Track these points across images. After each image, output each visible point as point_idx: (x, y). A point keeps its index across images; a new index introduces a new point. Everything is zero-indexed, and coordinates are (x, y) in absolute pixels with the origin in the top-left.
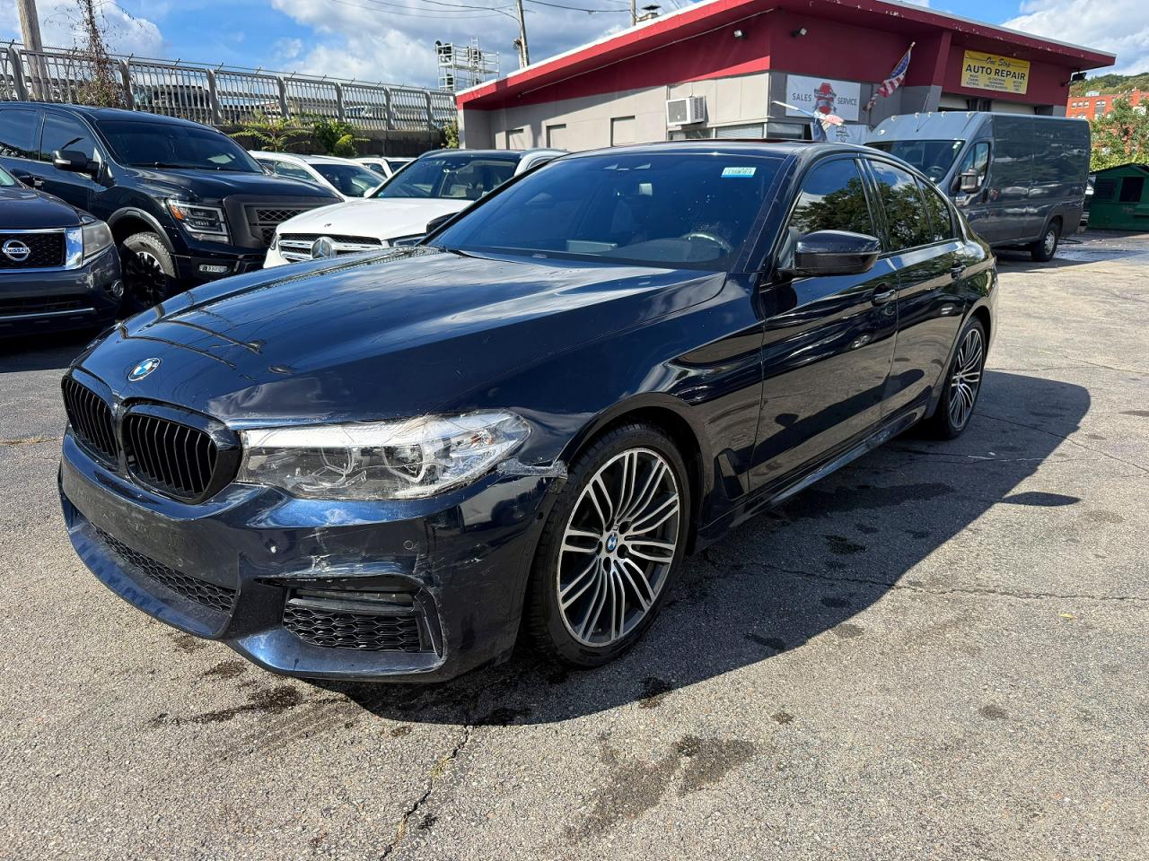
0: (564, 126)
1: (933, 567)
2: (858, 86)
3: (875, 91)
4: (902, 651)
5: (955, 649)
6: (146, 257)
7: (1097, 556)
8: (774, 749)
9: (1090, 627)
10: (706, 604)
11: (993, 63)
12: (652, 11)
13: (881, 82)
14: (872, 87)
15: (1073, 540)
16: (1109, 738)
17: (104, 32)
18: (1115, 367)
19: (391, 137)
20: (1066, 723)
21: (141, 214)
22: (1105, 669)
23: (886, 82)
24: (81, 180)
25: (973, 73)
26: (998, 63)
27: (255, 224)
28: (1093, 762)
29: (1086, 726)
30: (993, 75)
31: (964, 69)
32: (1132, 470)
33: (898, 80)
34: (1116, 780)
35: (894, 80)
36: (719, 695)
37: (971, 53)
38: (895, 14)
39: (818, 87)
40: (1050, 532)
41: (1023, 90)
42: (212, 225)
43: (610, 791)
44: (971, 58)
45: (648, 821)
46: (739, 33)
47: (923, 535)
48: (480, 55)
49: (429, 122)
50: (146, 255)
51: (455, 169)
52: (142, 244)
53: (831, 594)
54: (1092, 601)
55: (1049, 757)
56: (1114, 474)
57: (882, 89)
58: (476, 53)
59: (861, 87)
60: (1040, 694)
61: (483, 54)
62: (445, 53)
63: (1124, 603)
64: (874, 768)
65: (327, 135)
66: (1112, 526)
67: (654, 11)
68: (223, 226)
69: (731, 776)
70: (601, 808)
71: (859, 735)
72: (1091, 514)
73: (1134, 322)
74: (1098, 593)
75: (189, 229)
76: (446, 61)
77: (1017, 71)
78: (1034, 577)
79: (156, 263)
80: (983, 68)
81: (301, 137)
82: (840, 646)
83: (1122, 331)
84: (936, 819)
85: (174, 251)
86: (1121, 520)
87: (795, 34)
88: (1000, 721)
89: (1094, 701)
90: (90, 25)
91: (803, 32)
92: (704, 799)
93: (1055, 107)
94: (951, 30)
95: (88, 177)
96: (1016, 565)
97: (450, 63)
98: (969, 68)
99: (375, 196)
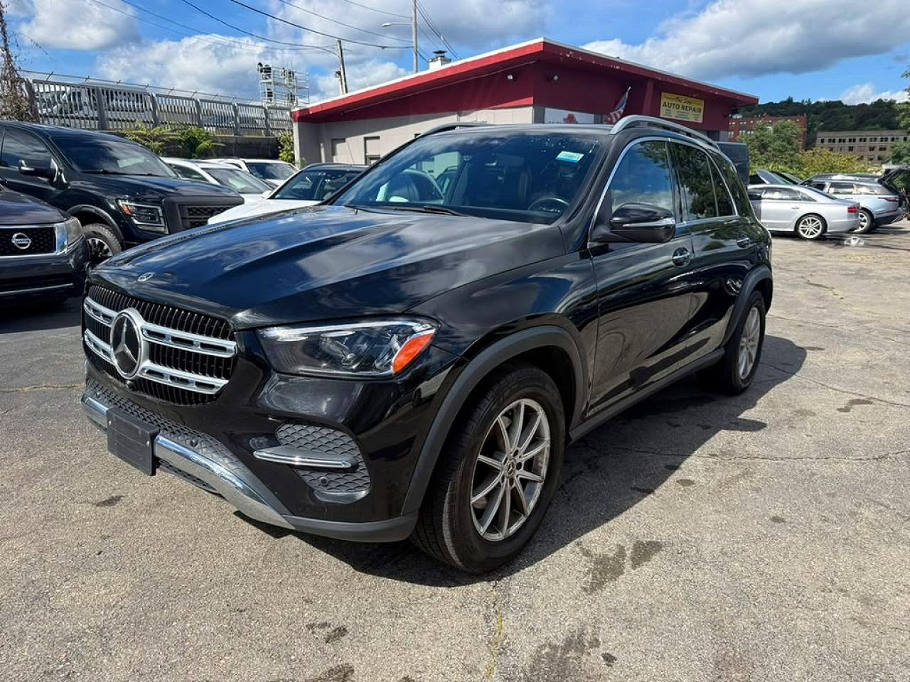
0: (378, 138)
1: (719, 445)
2: (593, 115)
3: (604, 120)
4: (720, 492)
5: (747, 489)
6: (97, 242)
7: (807, 436)
8: (673, 544)
9: (814, 474)
10: (601, 472)
11: (681, 101)
12: (440, 55)
13: (608, 114)
14: (602, 117)
15: (792, 427)
16: (839, 529)
17: (16, 57)
18: (786, 318)
19: (239, 142)
20: (816, 523)
21: (96, 210)
22: (828, 495)
23: (612, 114)
24: (40, 182)
25: (668, 108)
26: (683, 101)
27: (185, 218)
28: (834, 540)
29: (826, 523)
30: (680, 110)
31: (662, 105)
32: (813, 384)
33: (619, 112)
34: (847, 547)
35: (616, 112)
36: (631, 519)
37: (666, 94)
38: (617, 67)
39: (566, 117)
40: (778, 423)
41: (700, 120)
42: (153, 218)
43: (595, 569)
44: (667, 98)
45: (622, 581)
46: (510, 77)
47: (707, 427)
48: (293, 74)
49: (267, 130)
50: (97, 241)
51: (334, 179)
52: (94, 232)
53: (669, 463)
54: (811, 460)
55: (812, 539)
56: (804, 387)
57: (609, 119)
58: (290, 73)
59: (595, 117)
60: (798, 509)
61: (295, 74)
62: (265, 72)
63: (828, 461)
64: (726, 550)
65: (192, 140)
66: (811, 418)
67: (442, 55)
68: (162, 219)
69: (656, 558)
70: (595, 577)
71: (713, 534)
72: (798, 412)
73: (789, 285)
74: (814, 456)
75: (136, 222)
76: (266, 79)
77: (696, 107)
78: (777, 449)
79: (106, 247)
80: (674, 104)
81: (174, 142)
82: (685, 490)
83: (783, 291)
84: (766, 571)
85: (123, 238)
86: (814, 414)
87: (550, 79)
88: (783, 524)
89: (826, 511)
90: (5, 52)
91: (556, 78)
92: (646, 569)
93: (721, 132)
94: (653, 79)
95: (45, 180)
96: (765, 443)
97: (270, 80)
98: (665, 105)
99: (272, 197)
